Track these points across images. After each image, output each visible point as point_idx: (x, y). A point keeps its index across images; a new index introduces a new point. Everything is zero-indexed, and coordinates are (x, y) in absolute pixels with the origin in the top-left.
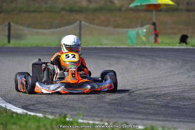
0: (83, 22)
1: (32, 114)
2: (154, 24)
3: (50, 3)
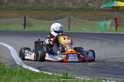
0: (71, 17)
1: (45, 72)
2: (115, 19)
3: (49, 5)
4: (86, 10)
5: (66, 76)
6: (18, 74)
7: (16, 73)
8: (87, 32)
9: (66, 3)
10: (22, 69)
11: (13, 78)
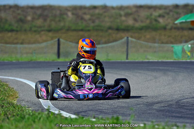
0: (130, 38)
3: (97, 22)
4: (155, 29)
5: (115, 121)
6: (43, 120)
7: (40, 118)
8: (155, 61)
9: (123, 18)
10: (50, 115)
11: (34, 126)
